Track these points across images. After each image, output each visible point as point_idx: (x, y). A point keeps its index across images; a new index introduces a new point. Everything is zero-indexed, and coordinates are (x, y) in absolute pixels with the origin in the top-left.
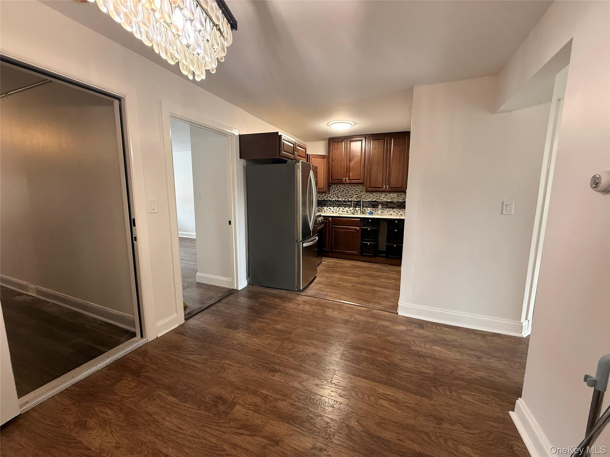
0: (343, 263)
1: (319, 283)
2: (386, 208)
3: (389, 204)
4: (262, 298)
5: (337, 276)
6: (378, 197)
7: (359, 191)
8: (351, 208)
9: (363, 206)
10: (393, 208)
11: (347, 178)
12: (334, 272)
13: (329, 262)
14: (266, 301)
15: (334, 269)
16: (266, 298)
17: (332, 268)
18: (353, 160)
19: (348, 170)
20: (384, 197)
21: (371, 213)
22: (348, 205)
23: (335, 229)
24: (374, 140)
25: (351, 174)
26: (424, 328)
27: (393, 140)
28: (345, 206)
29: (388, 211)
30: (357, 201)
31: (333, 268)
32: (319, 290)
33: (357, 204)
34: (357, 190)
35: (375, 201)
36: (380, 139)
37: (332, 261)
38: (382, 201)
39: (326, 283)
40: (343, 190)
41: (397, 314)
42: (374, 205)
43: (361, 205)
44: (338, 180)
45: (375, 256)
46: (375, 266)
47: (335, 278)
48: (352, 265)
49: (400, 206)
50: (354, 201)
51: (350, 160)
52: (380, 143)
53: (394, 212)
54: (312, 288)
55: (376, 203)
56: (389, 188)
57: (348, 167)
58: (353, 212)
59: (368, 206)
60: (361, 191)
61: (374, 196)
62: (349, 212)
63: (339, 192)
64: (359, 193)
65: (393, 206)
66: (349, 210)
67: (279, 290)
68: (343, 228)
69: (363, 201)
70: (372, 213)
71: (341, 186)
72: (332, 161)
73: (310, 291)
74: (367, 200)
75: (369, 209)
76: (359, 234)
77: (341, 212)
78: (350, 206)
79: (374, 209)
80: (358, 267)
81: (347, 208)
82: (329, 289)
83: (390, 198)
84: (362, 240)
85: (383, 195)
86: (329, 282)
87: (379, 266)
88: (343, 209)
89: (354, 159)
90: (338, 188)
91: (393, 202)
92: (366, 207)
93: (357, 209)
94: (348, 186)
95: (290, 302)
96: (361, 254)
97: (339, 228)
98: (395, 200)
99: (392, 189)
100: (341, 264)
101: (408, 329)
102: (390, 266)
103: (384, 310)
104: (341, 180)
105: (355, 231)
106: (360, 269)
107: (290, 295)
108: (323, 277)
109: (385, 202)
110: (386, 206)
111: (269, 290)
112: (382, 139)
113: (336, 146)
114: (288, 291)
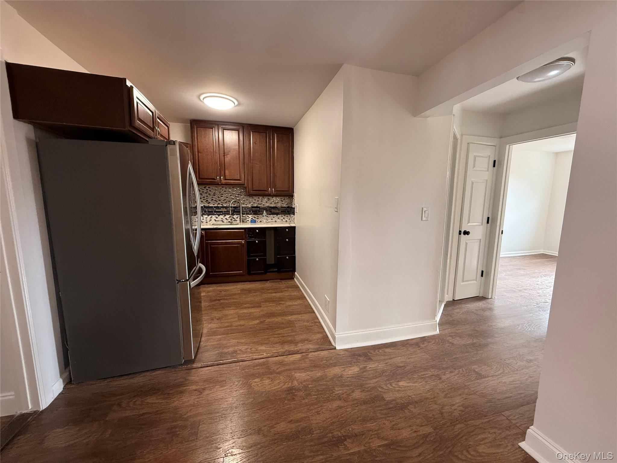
0: (228, 290)
1: (212, 333)
2: (269, 214)
3: (272, 210)
4: (115, 408)
5: (231, 312)
6: (260, 202)
7: (236, 195)
8: (227, 216)
9: (242, 213)
10: (277, 214)
11: (222, 178)
12: (223, 307)
13: (208, 292)
14: (128, 413)
15: (222, 301)
16: (124, 405)
17: (217, 302)
18: (228, 154)
19: (223, 166)
20: (266, 202)
21: (253, 221)
22: (222, 212)
23: (212, 246)
24: (254, 132)
25: (227, 172)
26: (371, 359)
27: (276, 134)
28: (219, 213)
29: (273, 218)
30: (234, 207)
31: (219, 300)
32: (219, 348)
33: (236, 211)
34: (233, 194)
35: (257, 207)
36: (262, 132)
37: (211, 289)
38: (265, 206)
39: (223, 329)
40: (214, 193)
41: (335, 348)
42: (256, 211)
43: (240, 212)
44: (210, 179)
45: (265, 273)
46: (268, 284)
47: (230, 317)
48: (242, 290)
49: (284, 212)
50: (232, 207)
51: (224, 153)
52: (261, 137)
53: (278, 218)
54: (206, 346)
55: (258, 209)
56: (274, 192)
57: (223, 162)
58: (230, 221)
59: (248, 212)
60: (238, 195)
61: (255, 200)
62: (225, 221)
63: (208, 195)
64: (236, 197)
65: (277, 211)
66: (224, 218)
67: (148, 373)
68: (222, 244)
69: (242, 207)
70: (255, 220)
71: (211, 187)
72: (198, 152)
73: (206, 354)
74: (246, 205)
75: (250, 216)
76: (245, 249)
77: (213, 222)
78: (225, 214)
79: (256, 216)
80: (250, 291)
81: (221, 216)
82: (233, 339)
83: (273, 203)
84: (249, 256)
85: (266, 199)
86: (226, 327)
87: (272, 284)
88: (217, 218)
89: (230, 153)
90: (207, 190)
91: (277, 207)
92: (247, 214)
93: (235, 216)
94: (221, 187)
95: (182, 392)
96: (249, 273)
97: (218, 244)
98: (279, 205)
99: (278, 192)
100: (226, 291)
101: (361, 369)
102: (283, 282)
103: (320, 349)
104: (214, 179)
105: (238, 245)
106: (254, 294)
107: (174, 376)
108: (212, 319)
109: (268, 207)
110: (270, 212)
111: (124, 382)
112: (264, 133)
113: (203, 133)
114: (167, 369)
